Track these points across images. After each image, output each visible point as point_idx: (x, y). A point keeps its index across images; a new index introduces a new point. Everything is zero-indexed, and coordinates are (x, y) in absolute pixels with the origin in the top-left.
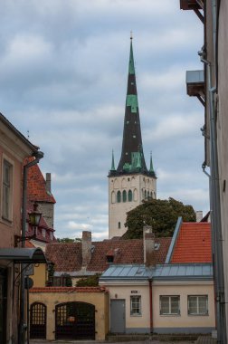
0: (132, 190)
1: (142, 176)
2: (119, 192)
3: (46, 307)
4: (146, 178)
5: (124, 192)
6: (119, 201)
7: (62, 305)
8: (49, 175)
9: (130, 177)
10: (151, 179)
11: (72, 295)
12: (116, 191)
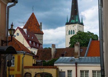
0: (75, 30)
1: (79, 25)
2: (69, 31)
3: (31, 75)
4: (80, 25)
5: (71, 31)
6: (69, 34)
7: (38, 73)
8: (41, 23)
9: (74, 25)
10: (82, 26)
11: (42, 69)
12: (69, 30)
